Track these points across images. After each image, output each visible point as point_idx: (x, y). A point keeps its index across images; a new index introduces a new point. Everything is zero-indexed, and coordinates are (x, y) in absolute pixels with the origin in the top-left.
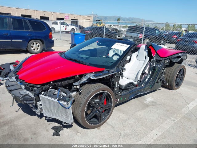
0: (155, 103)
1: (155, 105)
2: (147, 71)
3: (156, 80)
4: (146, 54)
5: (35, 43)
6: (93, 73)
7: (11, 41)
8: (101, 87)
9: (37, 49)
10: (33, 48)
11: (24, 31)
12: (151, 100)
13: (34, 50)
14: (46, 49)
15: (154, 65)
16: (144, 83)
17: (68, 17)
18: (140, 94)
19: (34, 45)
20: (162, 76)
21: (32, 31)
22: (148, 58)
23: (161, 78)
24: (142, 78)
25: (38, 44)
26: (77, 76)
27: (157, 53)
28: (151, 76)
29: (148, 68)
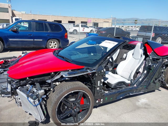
0: (149, 105)
1: (148, 108)
2: (141, 70)
3: (152, 81)
4: (141, 51)
5: (52, 42)
6: (70, 70)
7: (34, 40)
8: (76, 85)
9: (55, 47)
10: (51, 46)
11: (45, 32)
12: (144, 102)
13: (52, 47)
14: (62, 47)
15: (150, 64)
16: (137, 83)
17: (90, 21)
18: (131, 94)
19: (52, 44)
20: (161, 76)
21: (51, 32)
22: (144, 57)
23: (160, 79)
24: (136, 77)
25: (55, 43)
26: (53, 73)
27: (154, 51)
28: (146, 76)
29: (142, 67)
